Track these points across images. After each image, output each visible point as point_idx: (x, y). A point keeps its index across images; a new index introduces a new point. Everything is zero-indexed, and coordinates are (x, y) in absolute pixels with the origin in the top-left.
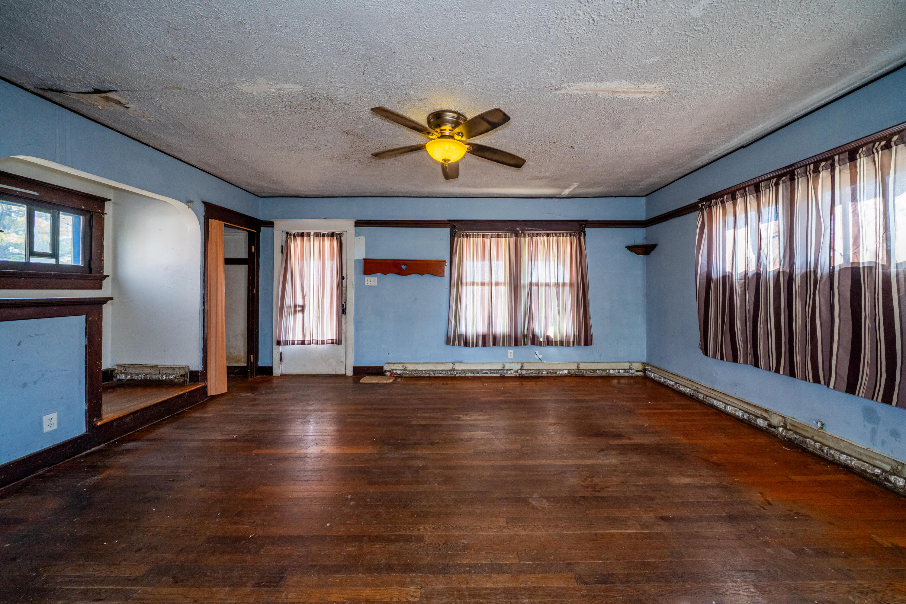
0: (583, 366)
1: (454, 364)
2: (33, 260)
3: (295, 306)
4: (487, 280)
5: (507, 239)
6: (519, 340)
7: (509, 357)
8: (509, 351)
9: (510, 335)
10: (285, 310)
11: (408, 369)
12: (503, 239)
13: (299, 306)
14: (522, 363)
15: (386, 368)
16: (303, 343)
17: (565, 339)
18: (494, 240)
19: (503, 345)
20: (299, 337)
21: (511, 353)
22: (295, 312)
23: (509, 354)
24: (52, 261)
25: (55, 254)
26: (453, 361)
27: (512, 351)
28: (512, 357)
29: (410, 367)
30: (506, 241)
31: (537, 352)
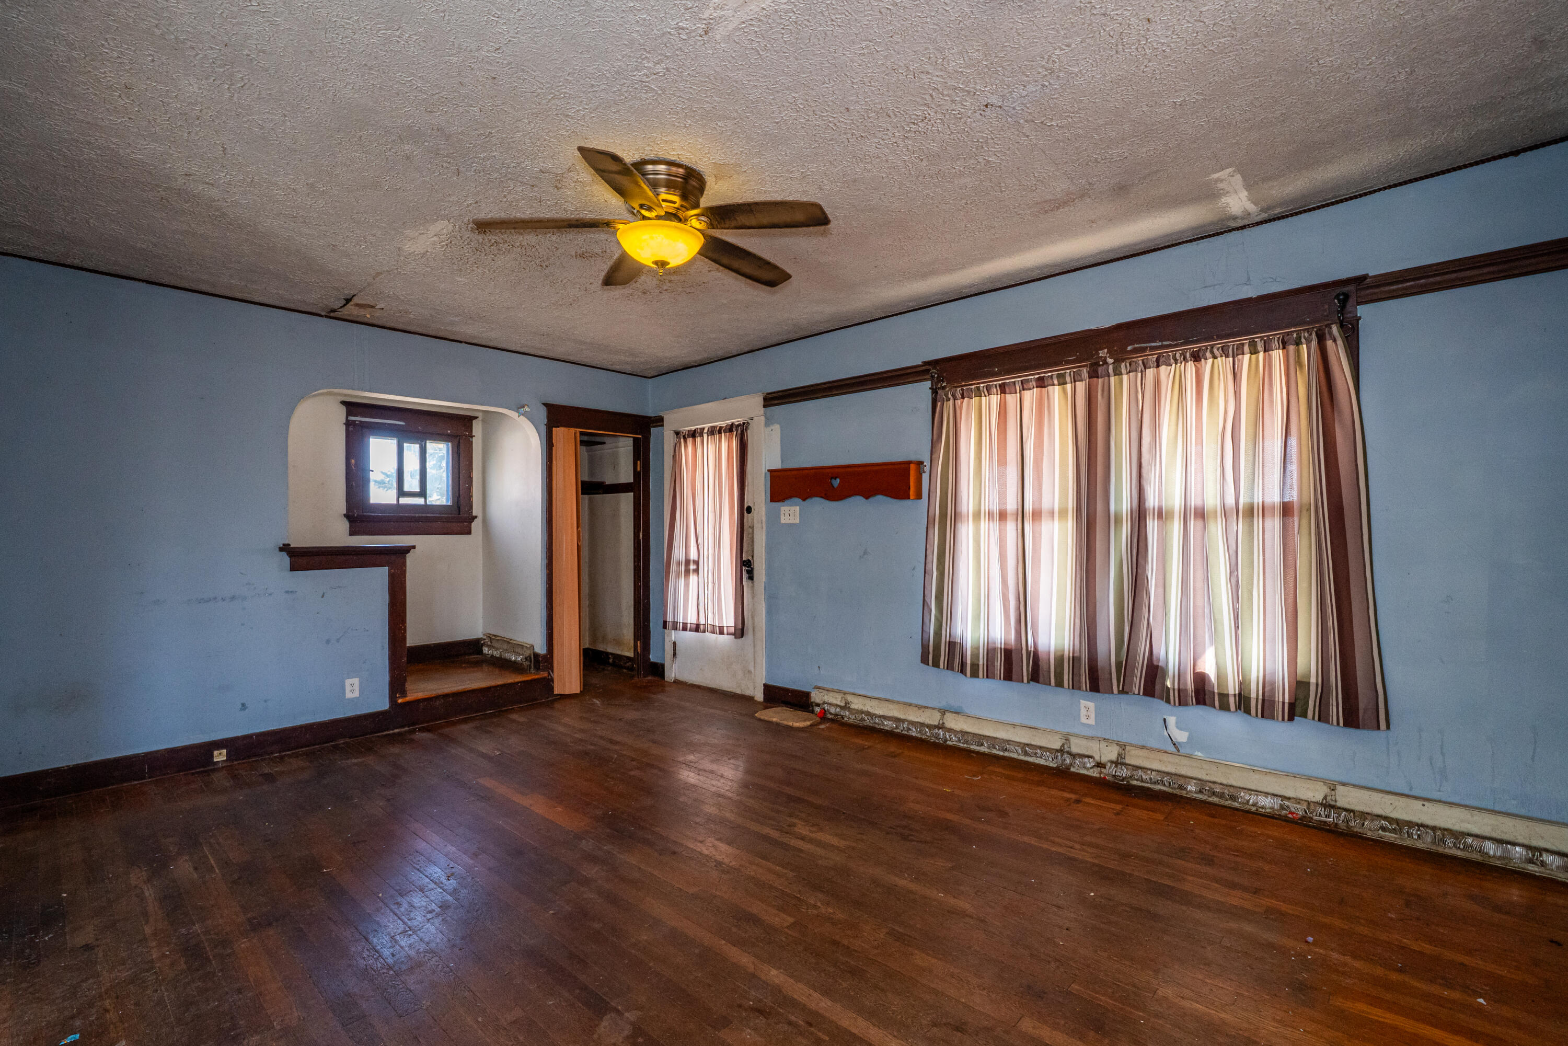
0: (1348, 798)
1: (943, 712)
2: (404, 501)
3: (688, 562)
4: (1012, 504)
5: (1069, 387)
6: (1102, 675)
7: (1083, 720)
8: (1083, 703)
9: (1079, 658)
10: (673, 568)
11: (852, 706)
12: (1055, 391)
13: (694, 561)
14: (1123, 746)
15: (816, 697)
16: (697, 628)
17: (1254, 692)
18: (1030, 396)
19: (1060, 684)
20: (692, 619)
21: (1088, 709)
22: (687, 572)
23: (1083, 712)
24: (420, 501)
25: (423, 493)
26: (943, 704)
27: (1091, 705)
28: (1092, 721)
29: (857, 704)
30: (1065, 391)
31: (1172, 721)
